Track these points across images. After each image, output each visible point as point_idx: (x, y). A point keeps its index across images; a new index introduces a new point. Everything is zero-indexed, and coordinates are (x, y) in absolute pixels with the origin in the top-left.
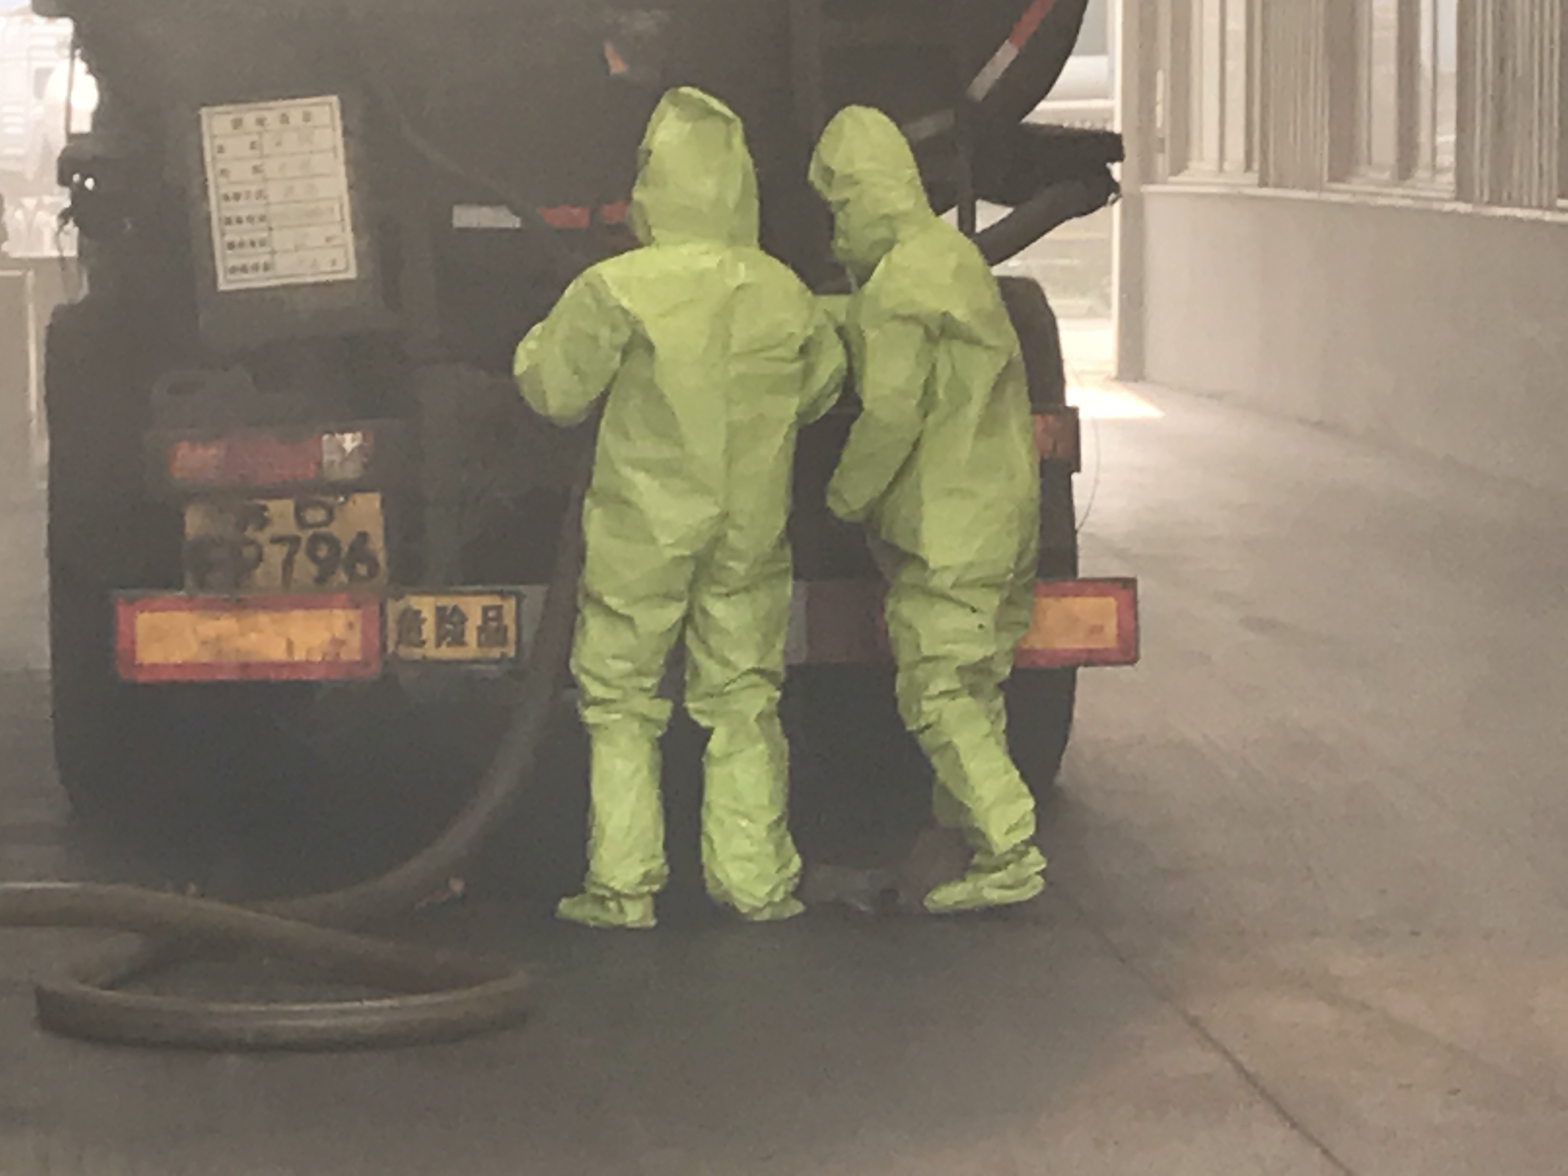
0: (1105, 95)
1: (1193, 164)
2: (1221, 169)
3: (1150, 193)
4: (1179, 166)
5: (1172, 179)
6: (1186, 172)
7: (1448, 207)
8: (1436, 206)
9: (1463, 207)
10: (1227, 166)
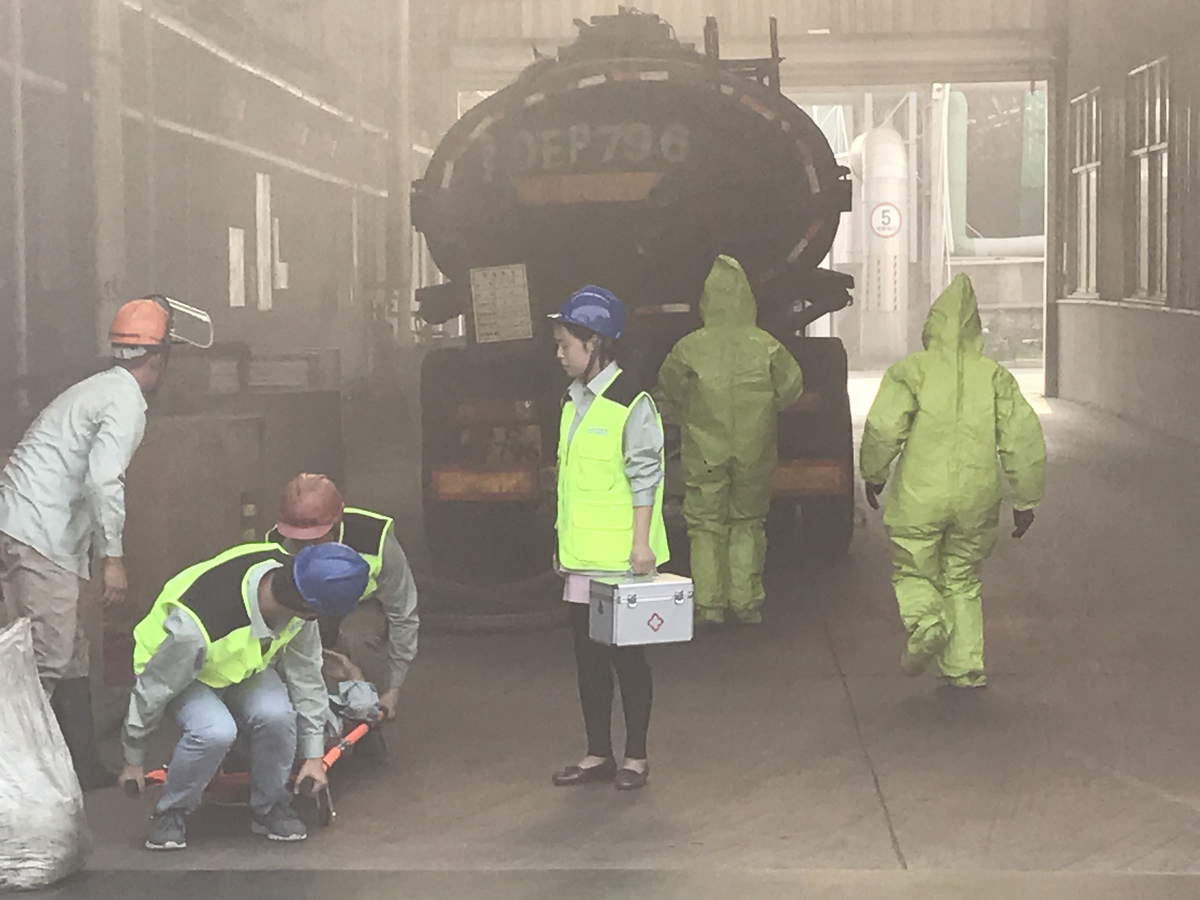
0: (1042, 256)
1: (1078, 289)
2: (1087, 292)
3: (1060, 304)
4: (1072, 291)
5: (1069, 296)
6: (1076, 293)
7: (1164, 308)
8: (1158, 308)
9: (1167, 309)
10: (1090, 290)
